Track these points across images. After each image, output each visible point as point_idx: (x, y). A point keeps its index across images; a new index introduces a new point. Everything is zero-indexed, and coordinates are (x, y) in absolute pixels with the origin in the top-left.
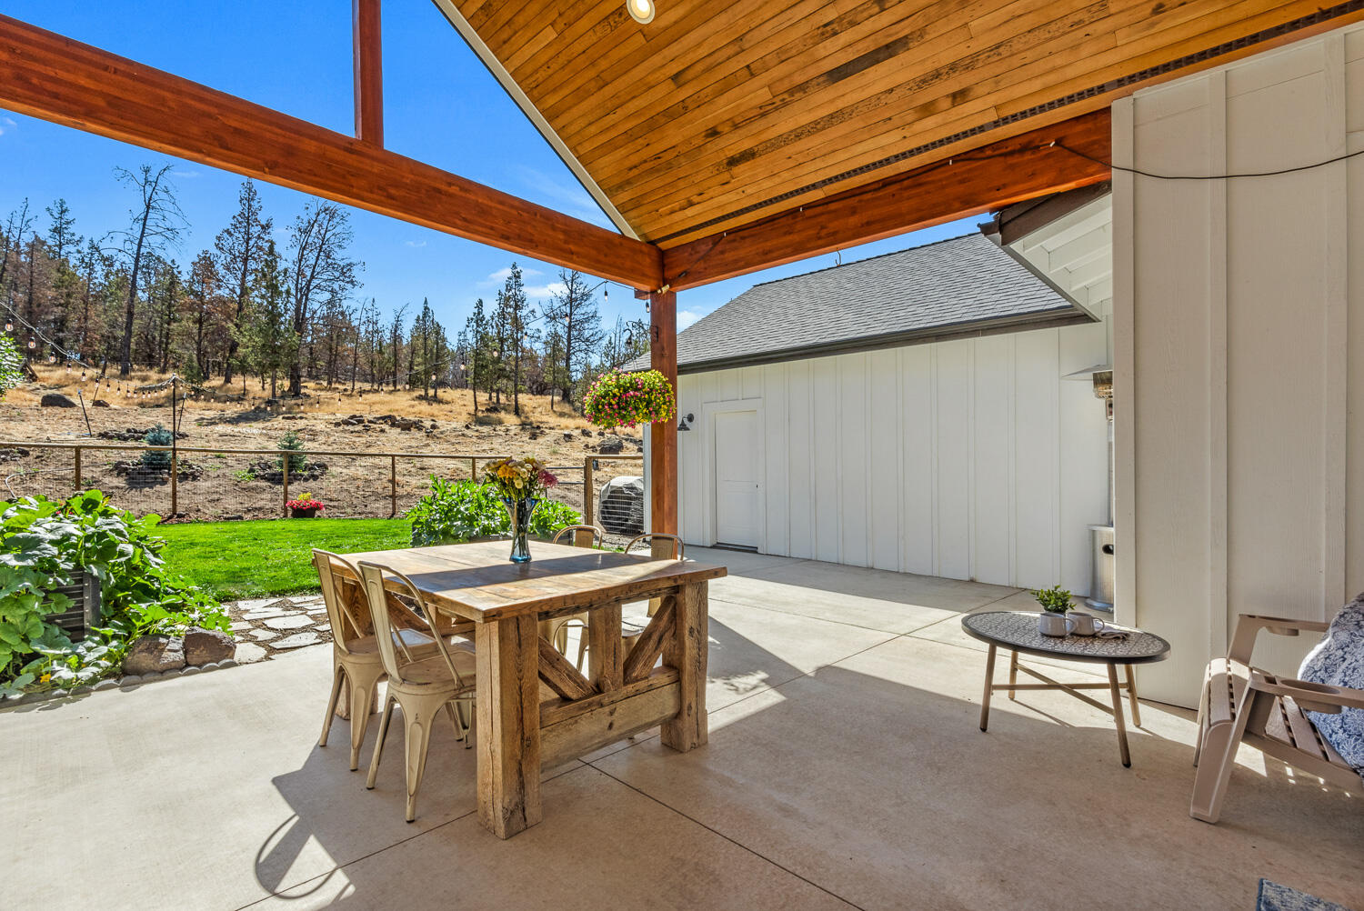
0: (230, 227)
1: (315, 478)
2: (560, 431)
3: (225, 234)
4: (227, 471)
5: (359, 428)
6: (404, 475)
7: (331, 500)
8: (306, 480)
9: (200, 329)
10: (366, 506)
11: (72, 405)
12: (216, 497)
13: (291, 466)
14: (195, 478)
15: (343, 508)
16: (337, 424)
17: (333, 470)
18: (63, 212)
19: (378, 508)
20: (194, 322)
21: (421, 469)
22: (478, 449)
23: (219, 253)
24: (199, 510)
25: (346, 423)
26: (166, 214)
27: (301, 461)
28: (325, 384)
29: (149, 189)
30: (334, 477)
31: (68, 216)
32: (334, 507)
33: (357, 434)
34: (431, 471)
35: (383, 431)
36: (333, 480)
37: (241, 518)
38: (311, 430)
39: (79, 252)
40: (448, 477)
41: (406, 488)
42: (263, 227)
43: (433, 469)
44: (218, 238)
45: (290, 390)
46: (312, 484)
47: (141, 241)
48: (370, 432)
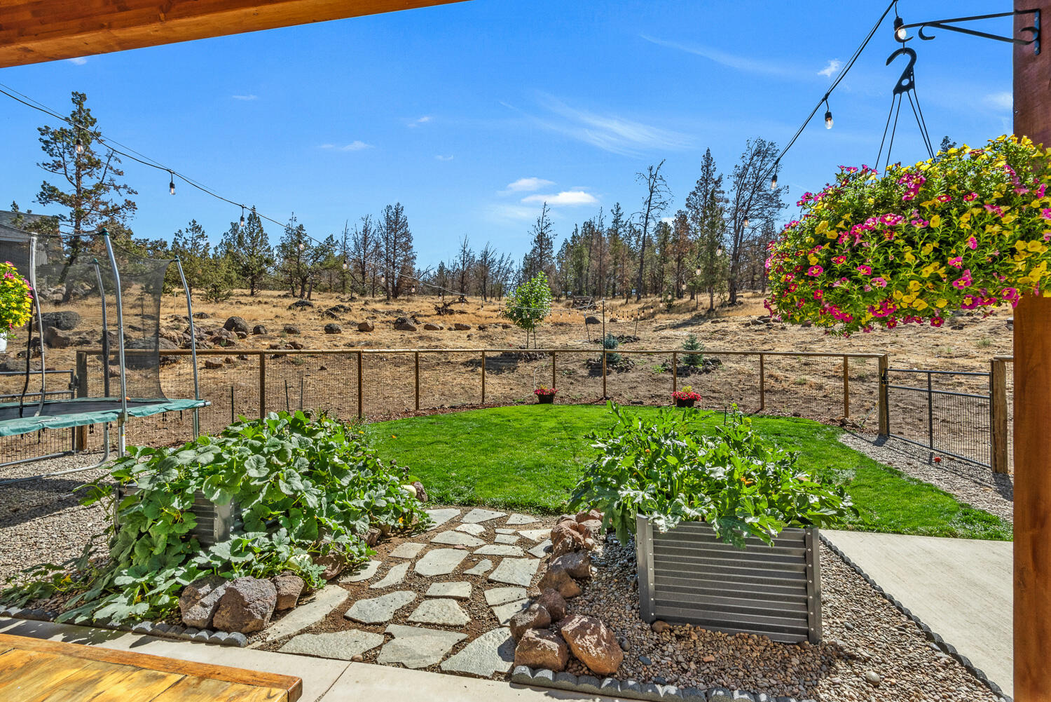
0: (695, 189)
1: (707, 371)
2: (1004, 318)
3: (692, 196)
4: (649, 366)
5: (764, 327)
6: (787, 370)
7: (714, 392)
8: (700, 373)
9: (679, 265)
10: (741, 399)
11: (598, 322)
12: (635, 384)
13: (691, 362)
14: (627, 371)
15: (721, 399)
16: (748, 325)
17: (726, 365)
18: (618, 210)
19: (751, 402)
20: (675, 261)
21: (805, 364)
22: (876, 343)
23: (687, 210)
24: (620, 395)
25: (755, 323)
26: (661, 193)
27: (700, 357)
28: (760, 292)
29: (652, 180)
30: (723, 371)
31: (620, 212)
32: (715, 398)
33: (760, 333)
34: (814, 367)
35: (783, 328)
36: (721, 374)
37: (641, 403)
38: (724, 331)
39: (625, 231)
40: (832, 373)
41: (783, 383)
42: (716, 183)
43: (818, 364)
44: (688, 200)
45: (729, 300)
46: (704, 377)
47: (647, 215)
48: (772, 331)
